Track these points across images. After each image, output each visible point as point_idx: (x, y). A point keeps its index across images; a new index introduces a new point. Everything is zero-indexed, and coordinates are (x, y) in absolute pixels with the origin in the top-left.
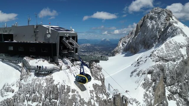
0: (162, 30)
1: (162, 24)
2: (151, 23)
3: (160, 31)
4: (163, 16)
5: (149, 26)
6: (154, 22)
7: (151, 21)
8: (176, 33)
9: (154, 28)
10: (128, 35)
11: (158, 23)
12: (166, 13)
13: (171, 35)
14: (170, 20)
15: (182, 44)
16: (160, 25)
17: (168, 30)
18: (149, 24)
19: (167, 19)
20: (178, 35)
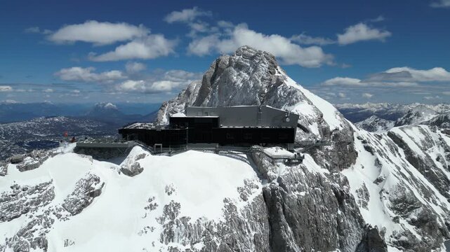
0: (266, 92)
1: (263, 79)
2: (239, 75)
3: (261, 93)
4: (263, 64)
5: (235, 82)
6: (245, 75)
7: (238, 72)
8: (297, 99)
9: (248, 86)
10: (179, 95)
11: (255, 77)
12: (268, 59)
13: (286, 101)
14: (275, 73)
15: (311, 118)
16: (260, 81)
17: (279, 92)
18: (235, 78)
19: (272, 71)
20: (300, 102)
